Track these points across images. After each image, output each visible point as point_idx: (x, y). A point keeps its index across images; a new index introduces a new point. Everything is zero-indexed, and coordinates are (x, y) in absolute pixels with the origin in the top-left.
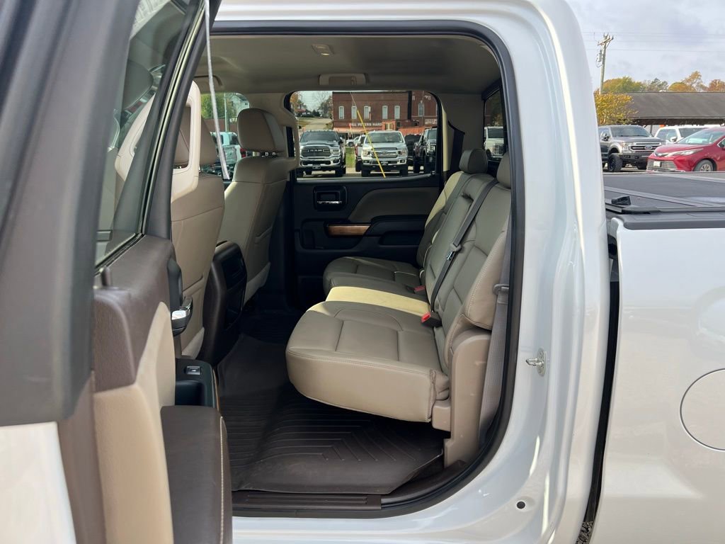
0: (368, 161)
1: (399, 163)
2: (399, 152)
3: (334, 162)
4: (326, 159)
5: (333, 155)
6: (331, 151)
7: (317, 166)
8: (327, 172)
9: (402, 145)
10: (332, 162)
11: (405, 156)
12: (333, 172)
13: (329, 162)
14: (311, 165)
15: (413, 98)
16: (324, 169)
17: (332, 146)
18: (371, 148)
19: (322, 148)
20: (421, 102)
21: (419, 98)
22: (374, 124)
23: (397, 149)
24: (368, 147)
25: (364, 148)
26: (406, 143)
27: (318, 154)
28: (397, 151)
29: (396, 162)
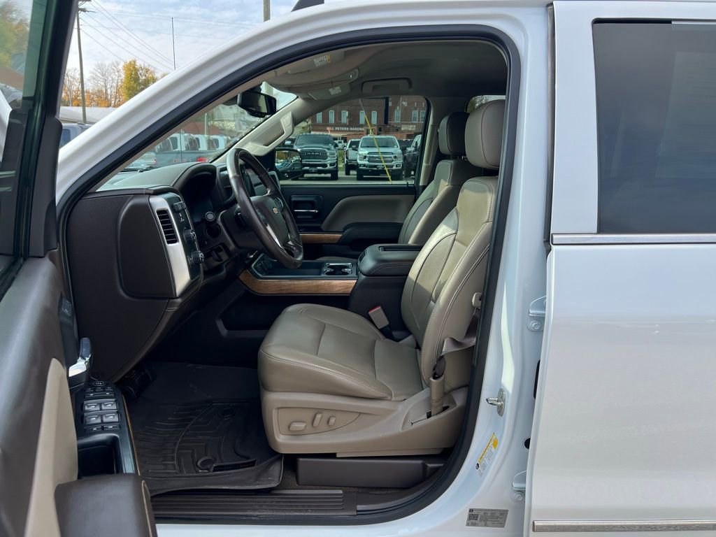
0: (364, 165)
1: (394, 168)
2: (395, 157)
3: (331, 165)
4: (322, 162)
5: (329, 159)
6: (328, 154)
7: (313, 169)
8: (323, 175)
9: (397, 150)
10: (328, 165)
11: (400, 161)
12: (329, 175)
13: (325, 166)
14: (308, 168)
15: (390, 104)
16: (320, 172)
17: (328, 149)
18: (367, 152)
19: (319, 151)
20: (398, 108)
21: (396, 103)
22: (351, 129)
23: (393, 154)
24: (363, 151)
25: (360, 153)
26: (400, 148)
27: (315, 157)
28: (392, 156)
29: (392, 166)
